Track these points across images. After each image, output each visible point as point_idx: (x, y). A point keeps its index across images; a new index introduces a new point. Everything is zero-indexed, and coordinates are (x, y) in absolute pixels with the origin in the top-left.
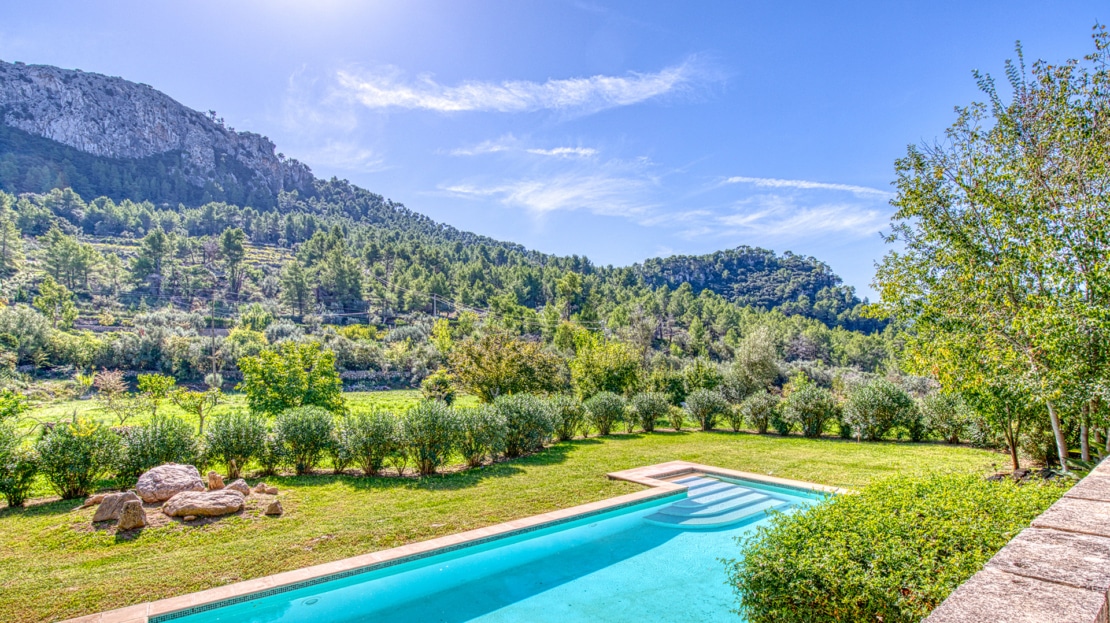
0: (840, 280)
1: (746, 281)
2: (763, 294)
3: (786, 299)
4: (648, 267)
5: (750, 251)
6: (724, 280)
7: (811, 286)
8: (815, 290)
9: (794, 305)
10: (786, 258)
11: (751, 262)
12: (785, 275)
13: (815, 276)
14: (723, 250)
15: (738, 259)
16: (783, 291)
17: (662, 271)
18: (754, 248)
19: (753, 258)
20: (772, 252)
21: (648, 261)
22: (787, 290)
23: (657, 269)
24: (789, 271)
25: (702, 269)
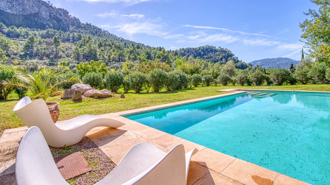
0: (234, 55)
1: (208, 55)
2: (213, 59)
3: (219, 60)
4: (181, 51)
5: (209, 47)
6: (202, 55)
7: (226, 57)
8: (227, 58)
9: (222, 62)
10: (219, 49)
11: (209, 50)
12: (219, 53)
13: (227, 54)
14: (202, 46)
15: (206, 49)
16: (218, 58)
17: (185, 52)
18: (210, 46)
19: (210, 49)
20: (215, 47)
21: (180, 49)
22: (219, 58)
23: (183, 51)
24: (220, 53)
25: (196, 52)
